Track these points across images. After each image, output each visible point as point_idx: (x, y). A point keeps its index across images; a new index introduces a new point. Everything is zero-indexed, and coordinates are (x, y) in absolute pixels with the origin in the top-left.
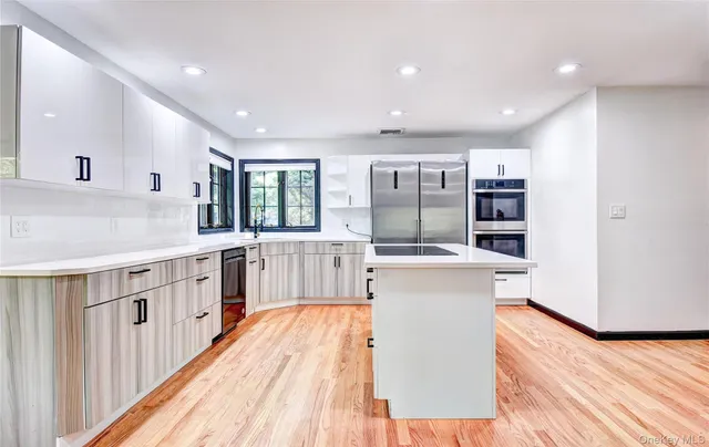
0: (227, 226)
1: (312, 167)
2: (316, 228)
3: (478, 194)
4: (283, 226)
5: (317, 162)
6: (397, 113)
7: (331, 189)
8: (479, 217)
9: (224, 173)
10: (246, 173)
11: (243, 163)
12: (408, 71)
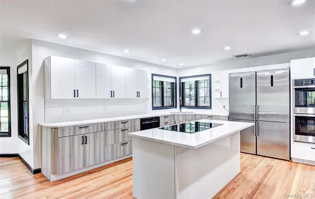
0: (173, 106)
1: (208, 78)
2: (210, 107)
3: (296, 89)
4: (197, 106)
5: (210, 75)
6: (227, 48)
7: (216, 88)
8: (297, 105)
9: (172, 84)
10: (182, 83)
11: (180, 78)
12: (196, 31)
